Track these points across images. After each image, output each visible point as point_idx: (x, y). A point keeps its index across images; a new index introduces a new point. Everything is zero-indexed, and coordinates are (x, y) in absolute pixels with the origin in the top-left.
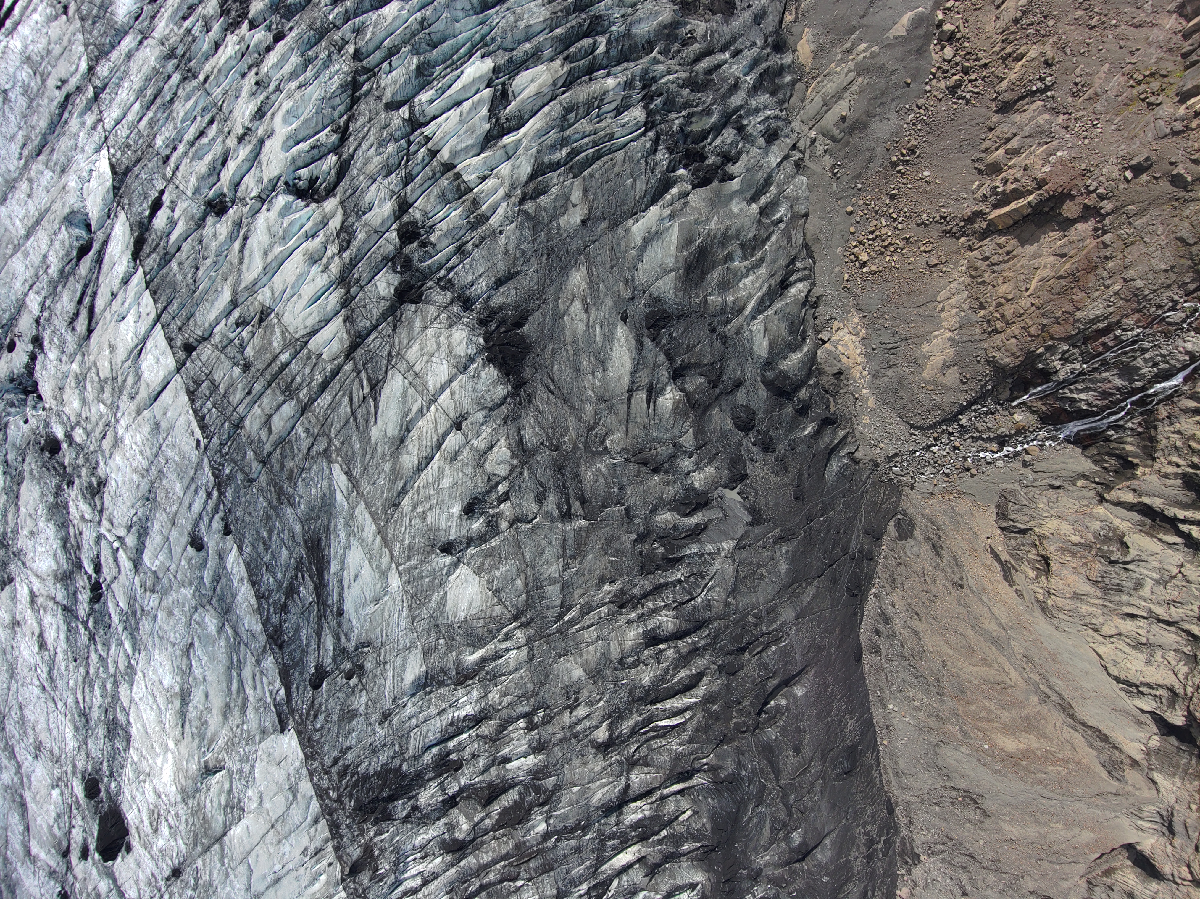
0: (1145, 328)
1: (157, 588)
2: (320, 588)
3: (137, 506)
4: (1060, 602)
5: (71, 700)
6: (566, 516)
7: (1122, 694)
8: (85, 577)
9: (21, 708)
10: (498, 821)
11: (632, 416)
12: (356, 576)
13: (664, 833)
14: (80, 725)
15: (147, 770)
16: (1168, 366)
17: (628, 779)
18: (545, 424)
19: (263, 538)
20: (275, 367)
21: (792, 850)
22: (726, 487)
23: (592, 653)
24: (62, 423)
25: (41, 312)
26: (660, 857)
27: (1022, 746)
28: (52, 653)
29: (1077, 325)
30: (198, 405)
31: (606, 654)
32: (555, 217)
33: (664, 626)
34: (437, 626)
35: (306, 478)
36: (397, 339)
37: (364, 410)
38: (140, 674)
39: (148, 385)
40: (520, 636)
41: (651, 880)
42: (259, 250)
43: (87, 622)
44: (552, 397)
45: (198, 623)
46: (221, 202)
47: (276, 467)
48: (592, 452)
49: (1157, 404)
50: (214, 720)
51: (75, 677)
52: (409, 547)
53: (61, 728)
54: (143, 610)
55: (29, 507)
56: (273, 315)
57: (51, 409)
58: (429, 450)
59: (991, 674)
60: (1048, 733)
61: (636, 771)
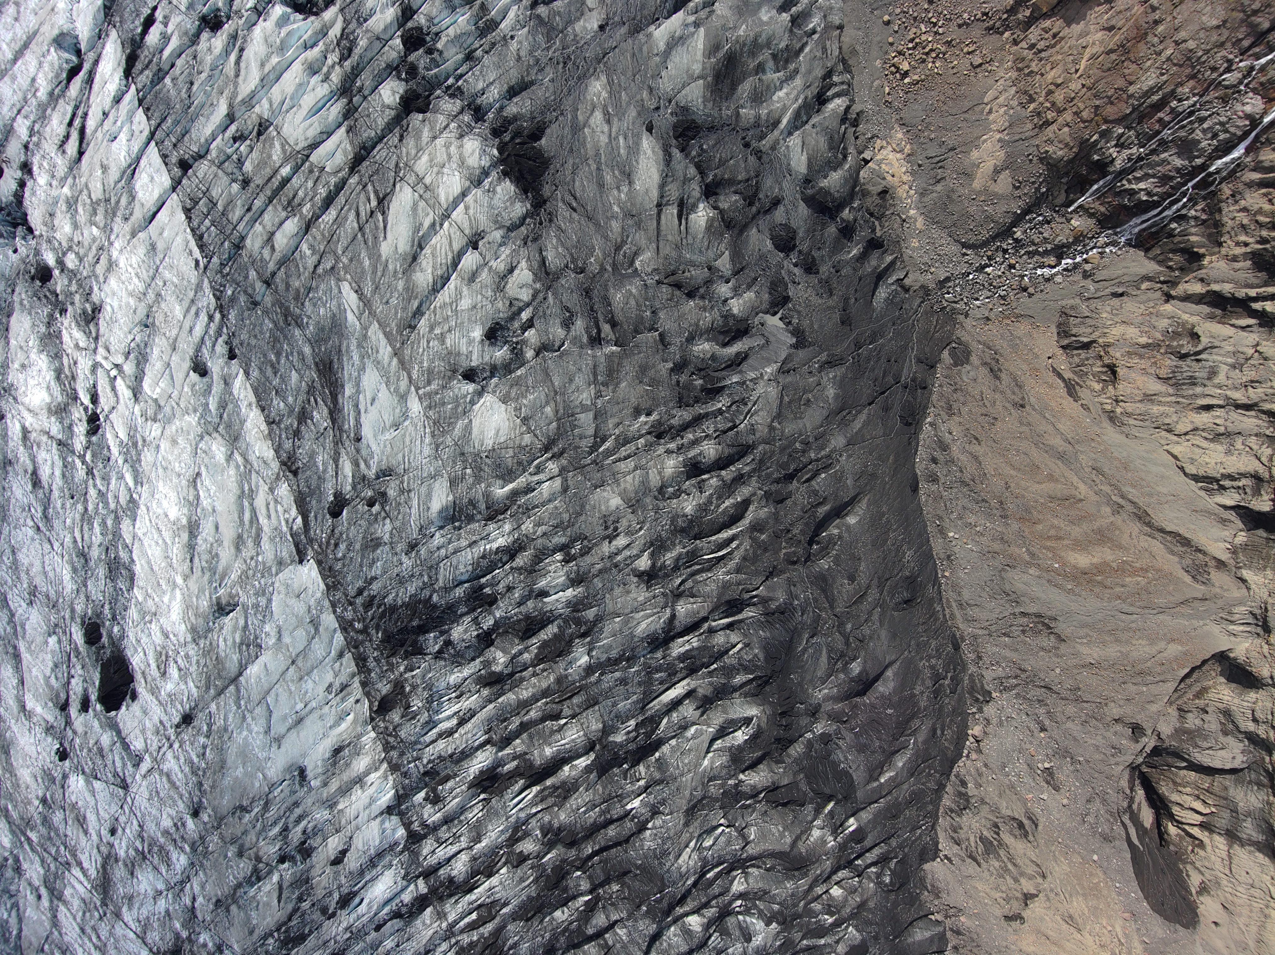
0: (1201, 96)
1: (159, 417)
2: (335, 413)
3: (135, 331)
4: (1129, 407)
5: (68, 540)
6: (596, 340)
7: (1202, 493)
8: (81, 409)
9: (14, 553)
10: (537, 655)
11: (663, 233)
12: (373, 400)
13: (715, 666)
14: (79, 566)
15: (153, 610)
16: (1228, 135)
17: (673, 610)
18: (569, 244)
19: (271, 361)
20: (276, 182)
21: (852, 680)
22: (766, 313)
23: (630, 482)
24: (54, 249)
25: (30, 136)
26: (711, 689)
27: (1095, 560)
28: (47, 491)
29: (1131, 101)
30: (195, 224)
31: (645, 483)
32: (570, 22)
33: (706, 453)
34: (463, 454)
35: (314, 297)
36: (404, 150)
37: (373, 225)
38: (143, 508)
39: (143, 205)
40: (553, 467)
41: (702, 715)
42: (256, 60)
43: (84, 455)
44: (575, 215)
45: (205, 452)
46: (216, 16)
47: (281, 287)
48: (621, 274)
49: (1220, 183)
50: (226, 553)
51: (73, 515)
52: (428, 370)
53: (58, 570)
54: (144, 441)
55: (19, 339)
56: (271, 128)
57: (41, 235)
58: (445, 268)
59: (1058, 489)
60: (1124, 543)
61: (681, 602)
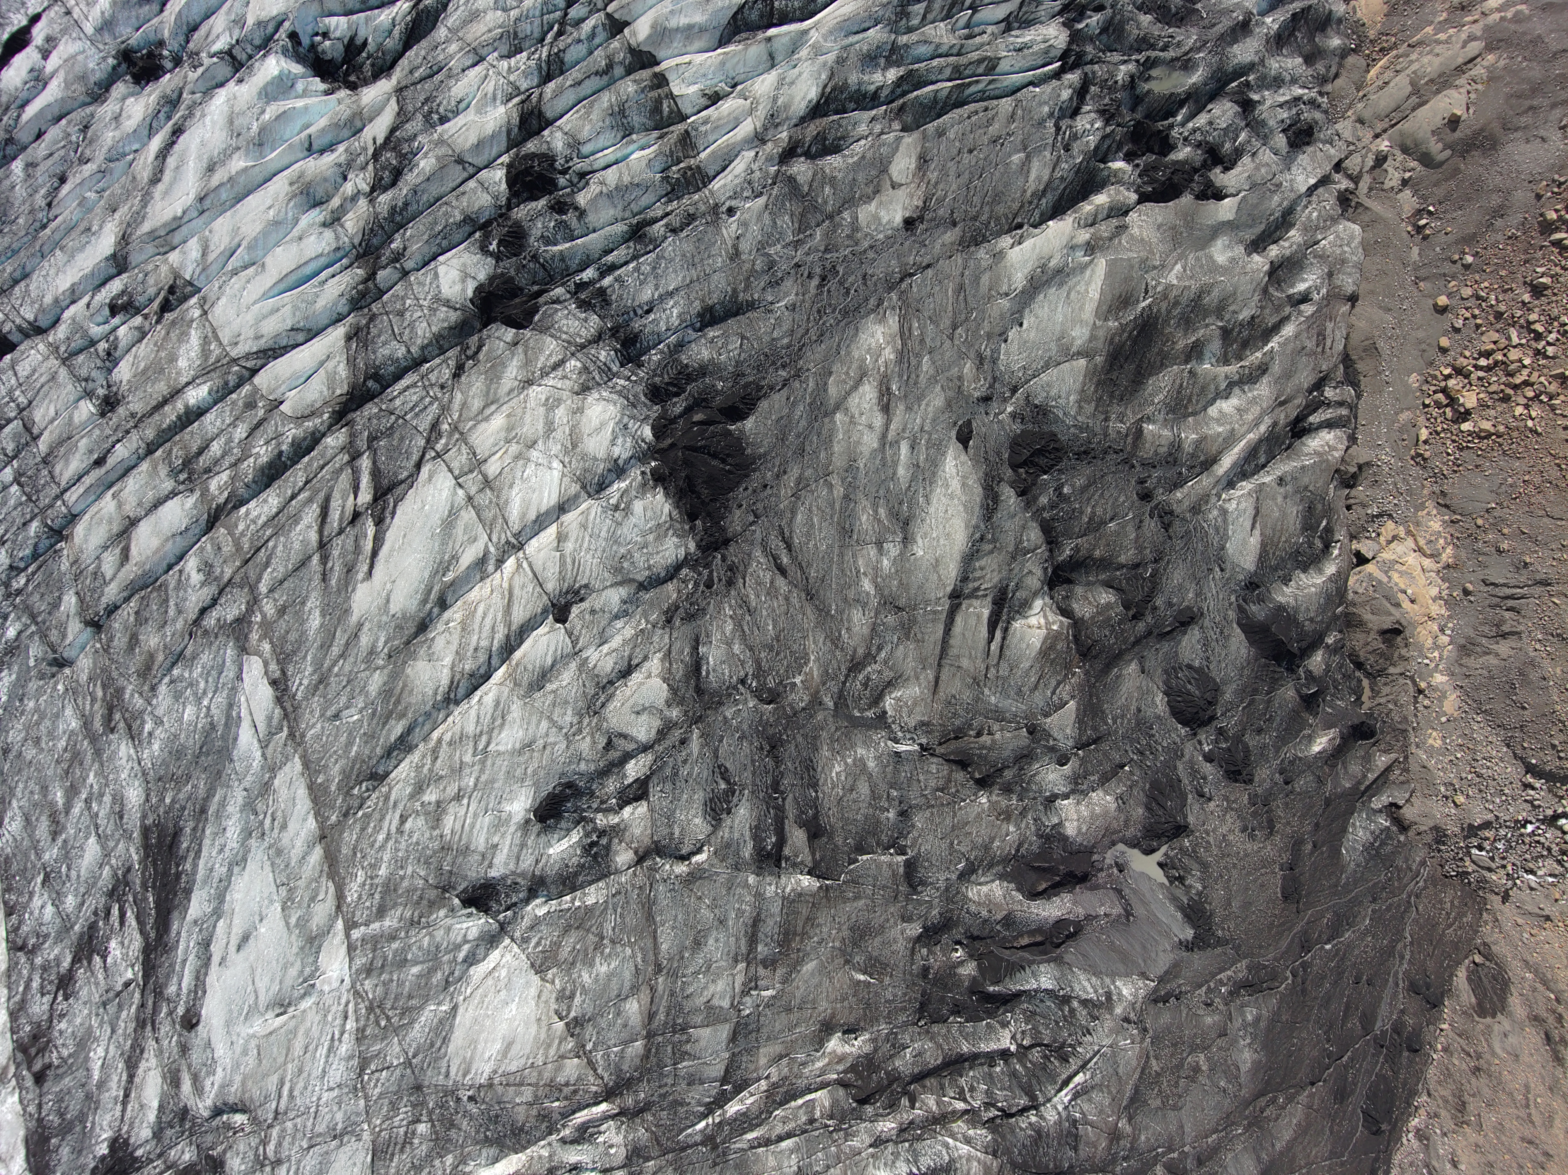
2: (157, 952)
6: (771, 859)
11: (953, 652)
18: (757, 638)
19: (52, 804)
20: (170, 414)
22: (1133, 845)
32: (850, 202)
34: (418, 1088)
35: (180, 679)
36: (458, 397)
37: (350, 542)
40: (614, 1141)
42: (199, 157)
44: (781, 582)
46: (155, 56)
47: (120, 641)
48: (851, 718)
52: (386, 884)
56: (194, 300)
58: (483, 657)
